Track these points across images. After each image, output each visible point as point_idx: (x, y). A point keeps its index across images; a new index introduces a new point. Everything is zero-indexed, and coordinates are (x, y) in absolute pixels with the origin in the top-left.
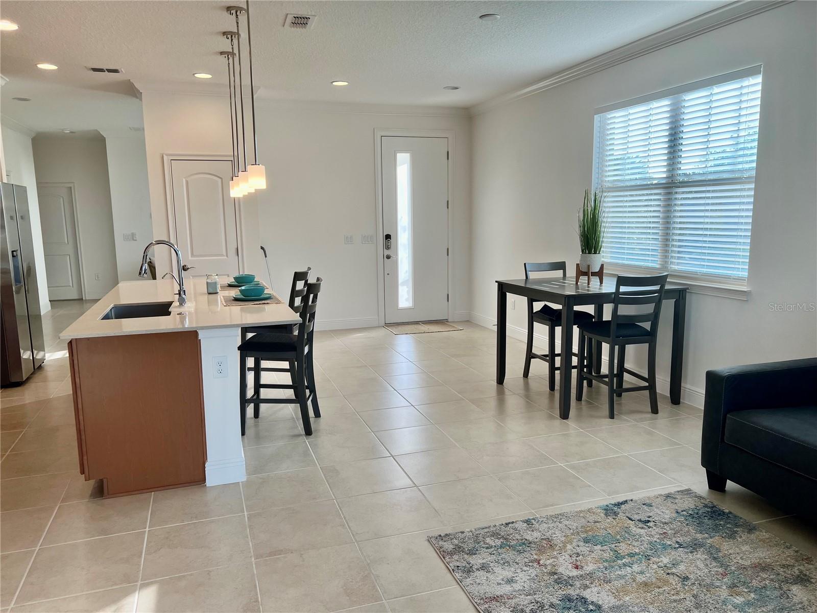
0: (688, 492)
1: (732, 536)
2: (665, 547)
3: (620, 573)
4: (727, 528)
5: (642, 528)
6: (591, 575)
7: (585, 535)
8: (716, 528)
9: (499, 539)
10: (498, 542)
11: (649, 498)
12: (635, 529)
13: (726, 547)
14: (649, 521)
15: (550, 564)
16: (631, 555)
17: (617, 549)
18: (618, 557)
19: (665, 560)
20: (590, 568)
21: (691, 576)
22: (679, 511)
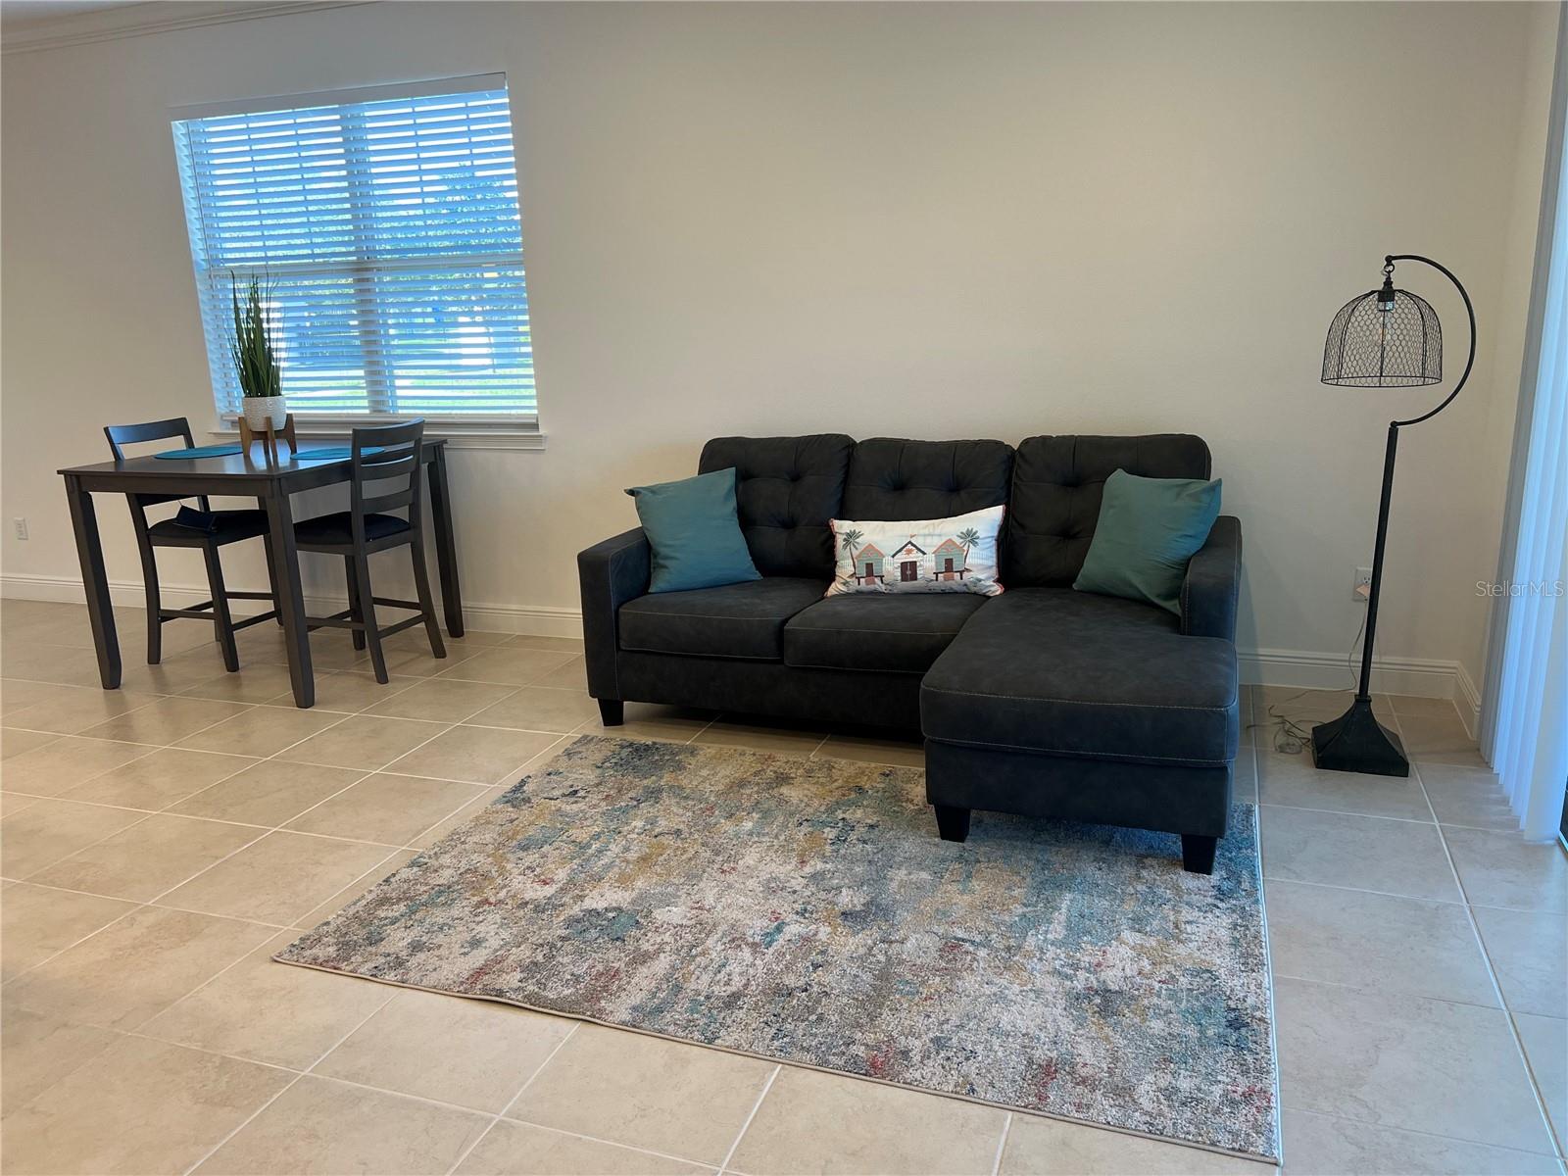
0: (586, 740)
1: (680, 767)
2: (625, 811)
3: (602, 862)
4: (668, 760)
5: (576, 802)
6: (571, 881)
7: (515, 843)
8: (657, 767)
9: (397, 903)
10: (402, 907)
11: (549, 766)
12: (568, 808)
13: (684, 780)
14: (576, 792)
15: (506, 897)
16: (597, 837)
17: (573, 838)
18: (583, 847)
19: (639, 824)
20: (562, 875)
21: (681, 827)
22: (600, 765)
